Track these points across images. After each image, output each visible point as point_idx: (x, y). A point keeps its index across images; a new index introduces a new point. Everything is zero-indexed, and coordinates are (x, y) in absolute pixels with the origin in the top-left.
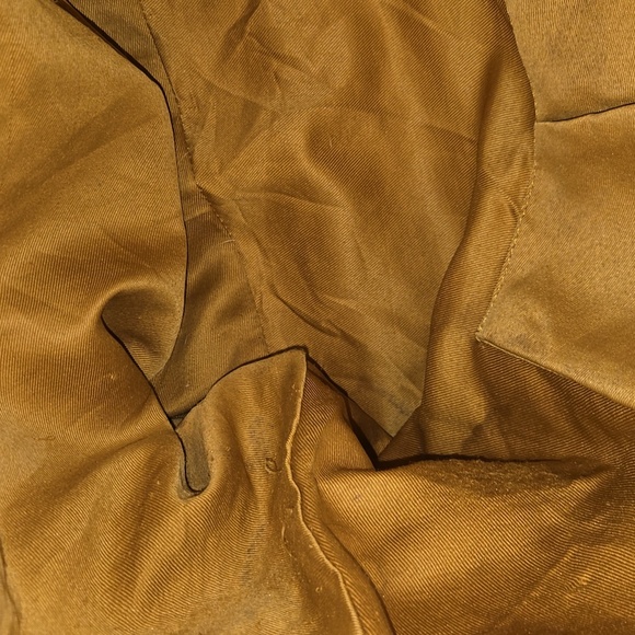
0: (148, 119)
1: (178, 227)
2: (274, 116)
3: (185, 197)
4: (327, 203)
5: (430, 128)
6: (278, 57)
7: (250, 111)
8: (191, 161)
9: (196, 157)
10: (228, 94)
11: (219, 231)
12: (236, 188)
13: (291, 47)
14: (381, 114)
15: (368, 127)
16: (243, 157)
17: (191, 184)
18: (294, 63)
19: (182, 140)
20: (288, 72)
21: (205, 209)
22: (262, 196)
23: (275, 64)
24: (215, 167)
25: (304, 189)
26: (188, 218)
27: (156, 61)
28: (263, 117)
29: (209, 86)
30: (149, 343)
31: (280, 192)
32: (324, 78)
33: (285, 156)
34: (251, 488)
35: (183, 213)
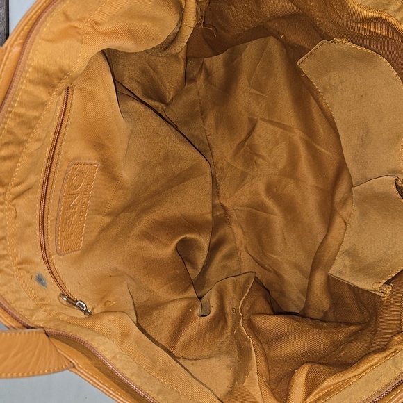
0: (203, 174)
1: (209, 217)
2: (253, 177)
3: (214, 206)
4: (272, 214)
5: (317, 187)
6: (258, 155)
7: (244, 175)
8: (218, 193)
9: (221, 192)
10: (236, 168)
11: (226, 222)
12: (235, 204)
13: (262, 152)
14: (297, 181)
15: (291, 185)
16: (239, 192)
17: (217, 202)
18: (263, 158)
19: (215, 184)
20: (260, 161)
21: (222, 212)
22: (245, 209)
23: (256, 158)
24: (227, 195)
25: (262, 207)
26: (214, 215)
27: (209, 153)
28: (249, 177)
29: (229, 164)
30: (193, 264)
31: (253, 208)
32: (275, 165)
33: (256, 193)
34: (226, 322)
35: (212, 212)
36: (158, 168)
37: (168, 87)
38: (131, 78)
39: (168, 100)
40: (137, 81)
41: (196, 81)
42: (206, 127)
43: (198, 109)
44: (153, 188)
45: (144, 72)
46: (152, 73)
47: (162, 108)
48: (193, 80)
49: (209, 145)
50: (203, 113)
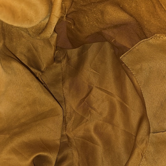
0: (58, 115)
1: (58, 142)
2: (87, 120)
3: (62, 136)
4: (96, 144)
5: (125, 131)
6: (92, 108)
7: (82, 118)
8: (66, 127)
9: (67, 127)
10: (78, 114)
11: (69, 146)
12: (75, 136)
13: (95, 106)
14: (113, 125)
15: (110, 128)
16: (78, 128)
17: (64, 133)
18: (94, 109)
19: (65, 122)
20: (93, 112)
21: (66, 140)
22: (81, 139)
23: (90, 109)
24: (71, 130)
25: (91, 139)
26: (62, 141)
27: (64, 103)
28: (85, 120)
29: (74, 111)
31: (85, 139)
32: (101, 114)
33: (88, 130)
35: (61, 139)
36: (28, 108)
37: (43, 61)
38: (22, 53)
39: (43, 69)
40: (25, 55)
41: (61, 62)
42: (64, 89)
43: (61, 77)
44: (23, 121)
45: (29, 50)
46: (34, 51)
47: (39, 74)
48: (60, 62)
49: (64, 98)
50: (63, 80)
